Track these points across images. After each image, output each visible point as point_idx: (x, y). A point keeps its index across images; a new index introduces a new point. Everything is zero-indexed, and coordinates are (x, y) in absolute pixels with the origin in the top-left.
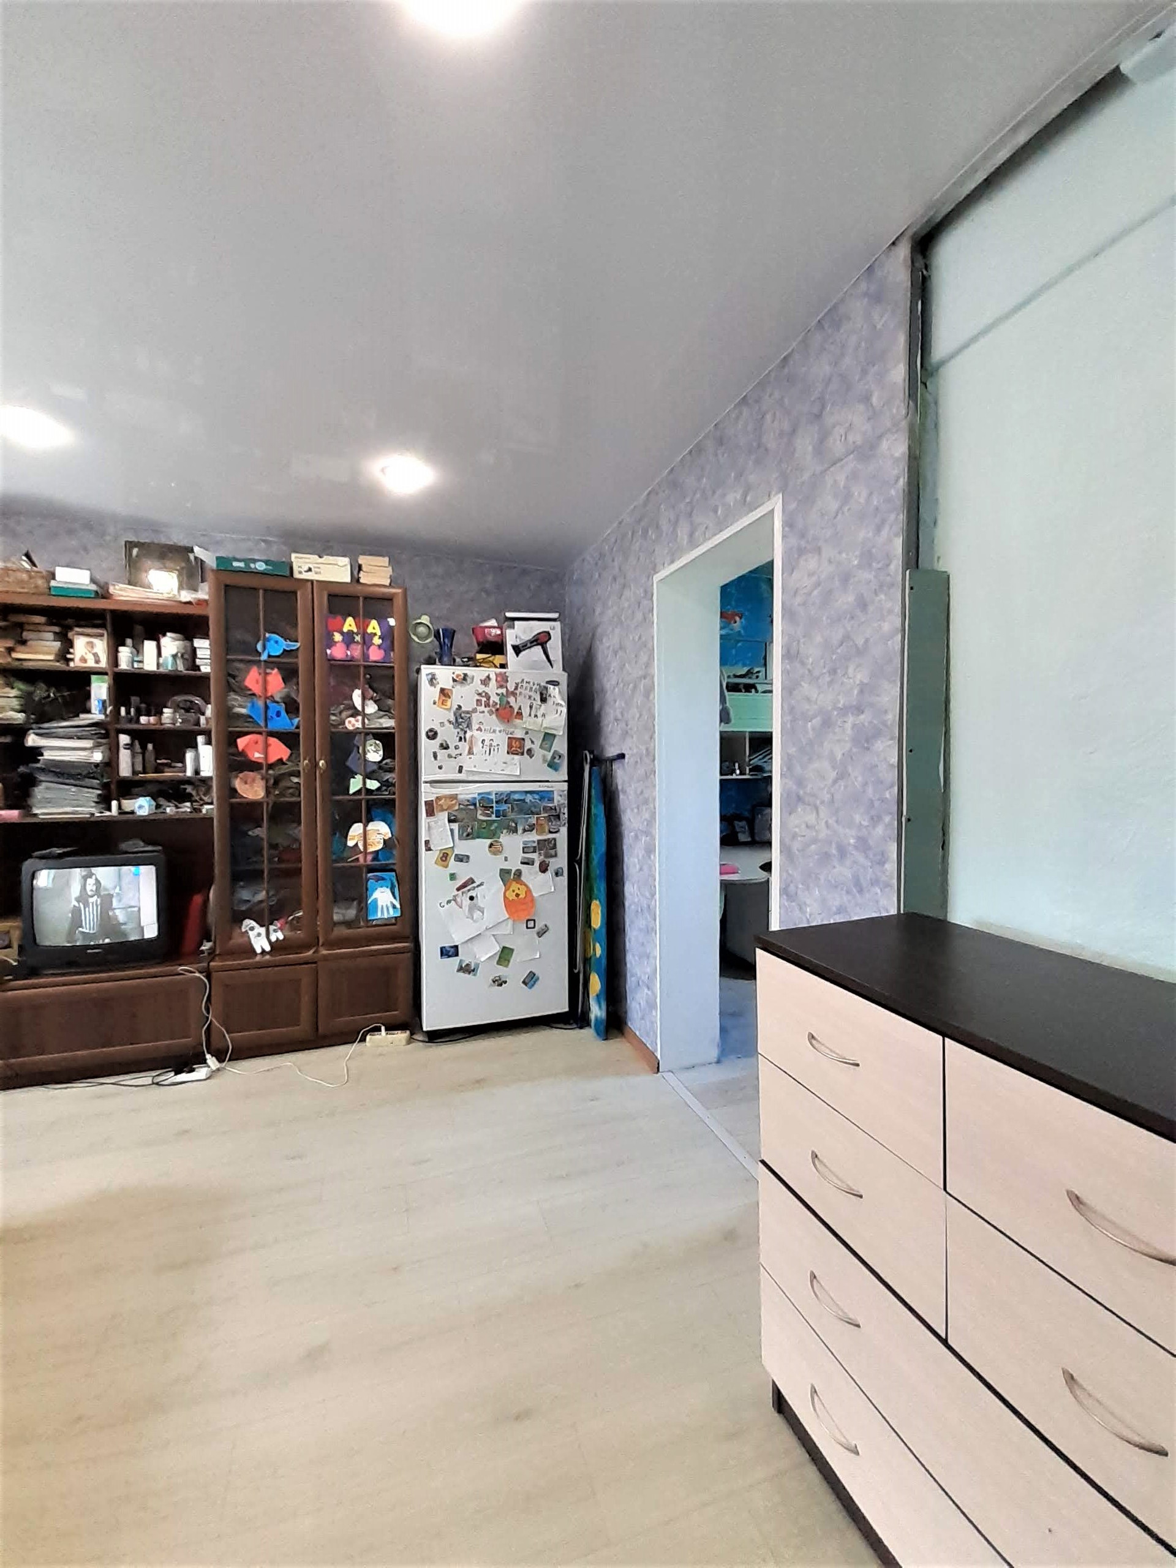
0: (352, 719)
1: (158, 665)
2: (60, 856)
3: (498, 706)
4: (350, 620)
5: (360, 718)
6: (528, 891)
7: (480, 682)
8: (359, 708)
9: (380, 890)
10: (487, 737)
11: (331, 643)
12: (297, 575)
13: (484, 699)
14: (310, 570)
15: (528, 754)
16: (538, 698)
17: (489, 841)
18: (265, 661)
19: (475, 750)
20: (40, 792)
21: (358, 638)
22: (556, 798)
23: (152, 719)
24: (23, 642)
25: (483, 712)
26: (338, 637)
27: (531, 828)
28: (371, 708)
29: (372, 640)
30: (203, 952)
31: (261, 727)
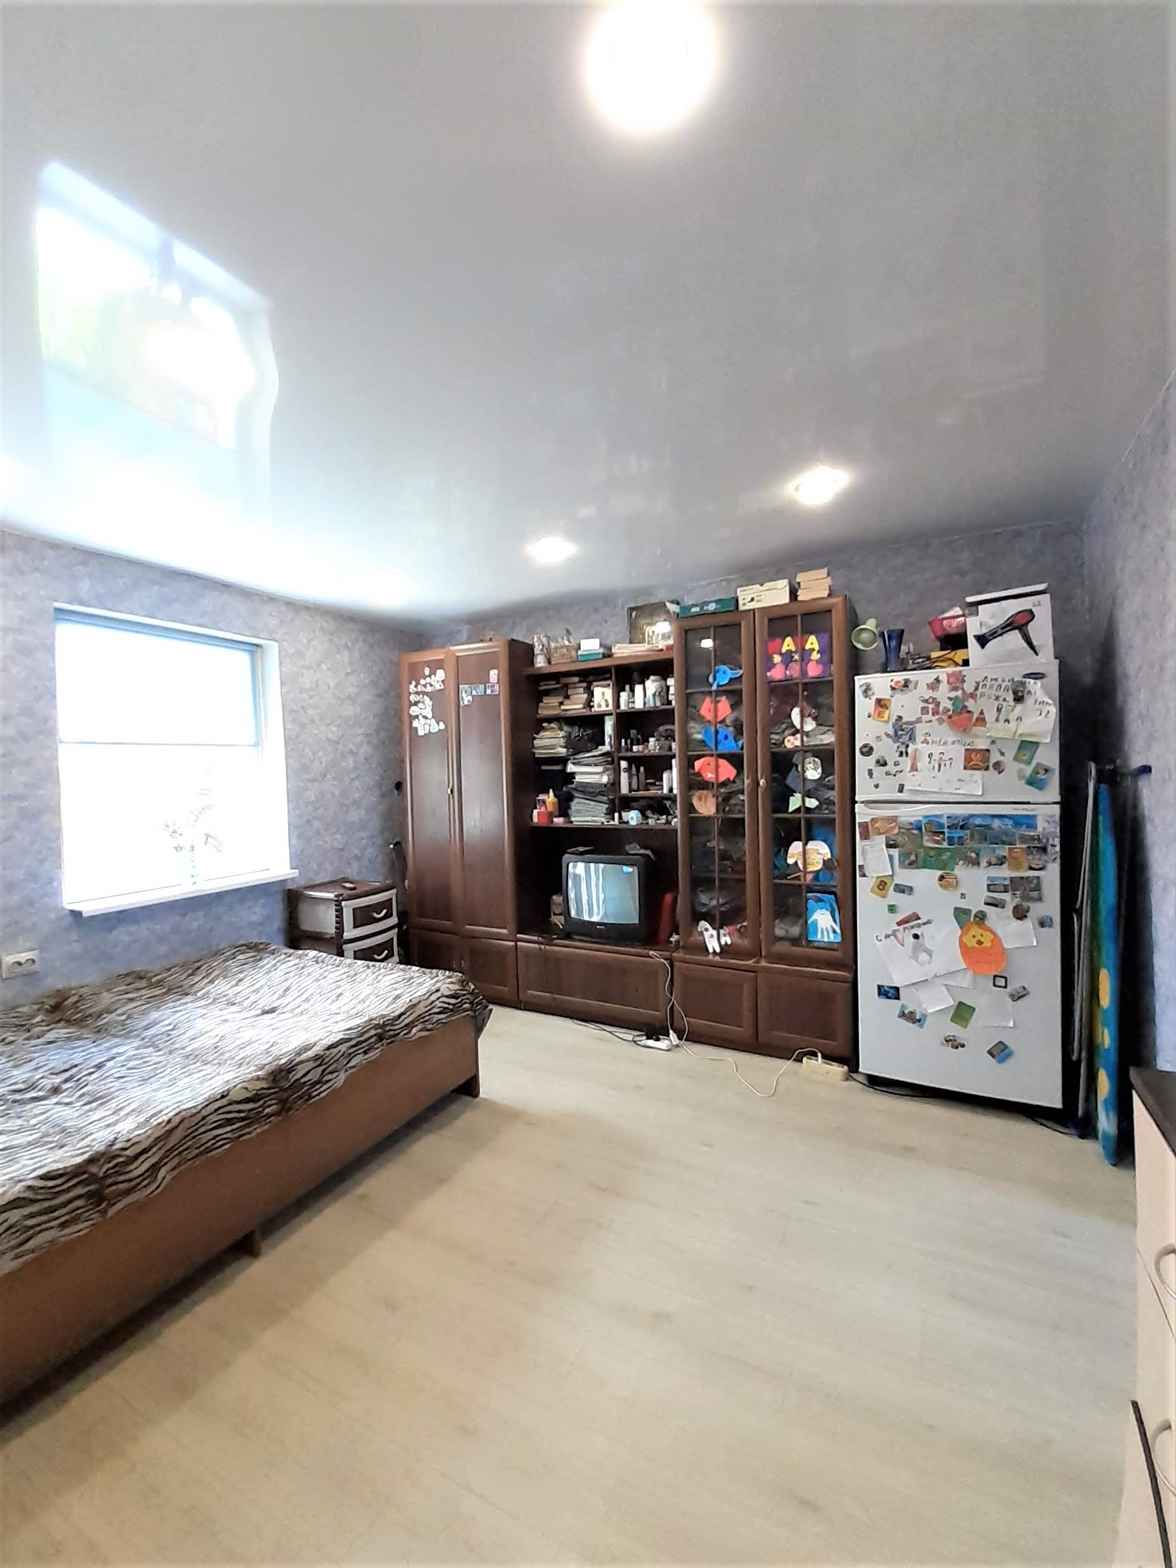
0: (791, 738)
1: (645, 703)
2: (582, 853)
3: (951, 713)
4: (789, 640)
5: (798, 736)
6: (996, 939)
7: (926, 687)
8: (798, 726)
9: (819, 911)
10: (936, 750)
11: (771, 666)
12: (742, 608)
13: (931, 706)
14: (752, 599)
15: (995, 769)
16: (1010, 697)
17: (939, 873)
18: (715, 691)
19: (919, 765)
20: (575, 805)
21: (796, 657)
22: (1041, 825)
23: (641, 747)
24: (568, 697)
25: (931, 721)
26: (777, 659)
27: (1001, 861)
28: (810, 725)
29: (810, 655)
30: (671, 942)
31: (711, 750)
